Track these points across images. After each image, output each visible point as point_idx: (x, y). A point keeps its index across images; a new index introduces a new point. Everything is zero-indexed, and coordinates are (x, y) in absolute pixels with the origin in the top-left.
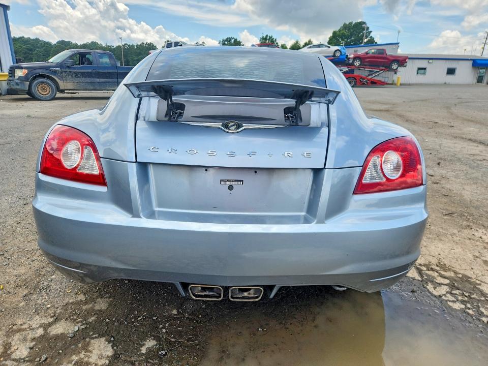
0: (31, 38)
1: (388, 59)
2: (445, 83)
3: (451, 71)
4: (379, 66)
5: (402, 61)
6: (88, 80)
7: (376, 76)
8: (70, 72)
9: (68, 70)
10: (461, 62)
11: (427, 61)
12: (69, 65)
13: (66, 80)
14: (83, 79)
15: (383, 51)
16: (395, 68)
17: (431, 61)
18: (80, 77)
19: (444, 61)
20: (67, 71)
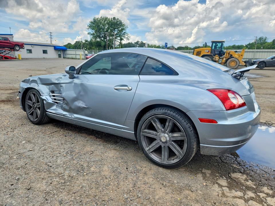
1: (11, 44)
2: (44, 58)
3: (45, 52)
4: (4, 48)
5: (21, 46)
7: (6, 54)
10: (48, 47)
11: (31, 46)
15: (7, 39)
16: (18, 49)
17: (33, 46)
19: (40, 46)
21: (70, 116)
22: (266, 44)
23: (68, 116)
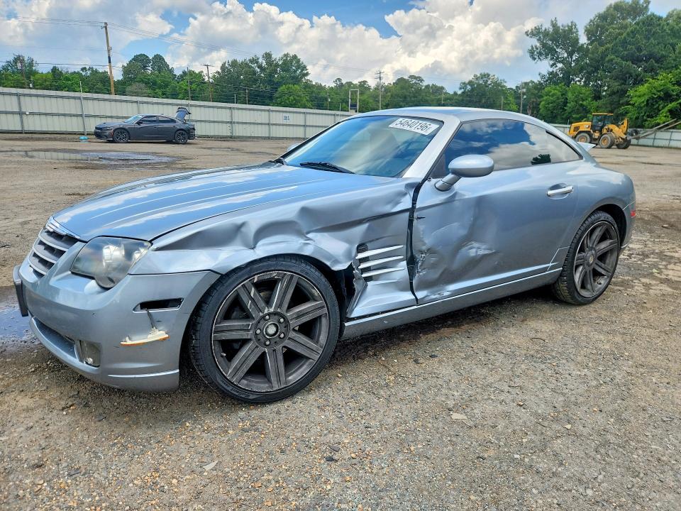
21: (437, 296)
22: (37, 77)
23: (433, 297)
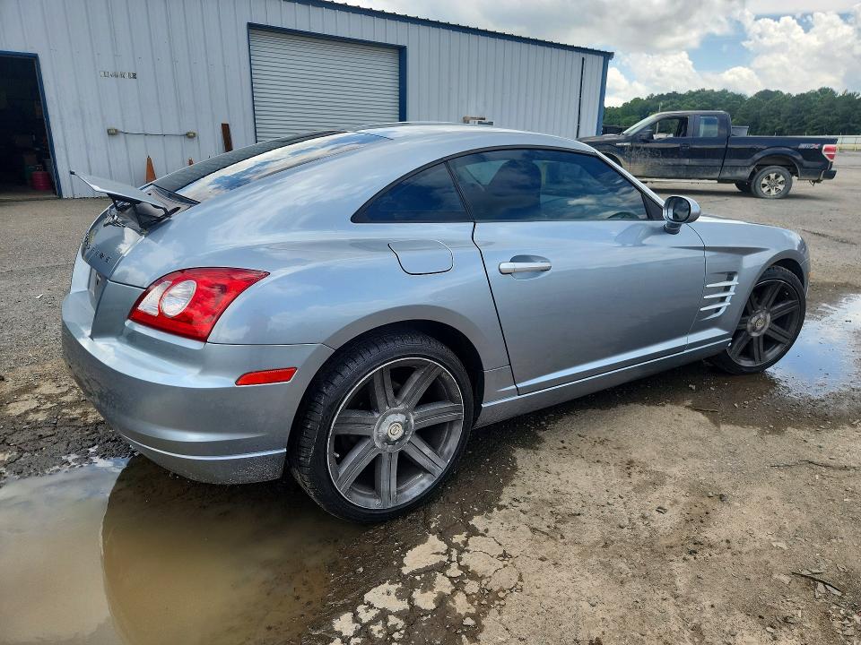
0: (716, 90)
6: (670, 162)
8: (645, 149)
9: (642, 145)
12: (644, 137)
13: (635, 162)
14: (662, 161)
18: (657, 157)
20: (639, 148)
